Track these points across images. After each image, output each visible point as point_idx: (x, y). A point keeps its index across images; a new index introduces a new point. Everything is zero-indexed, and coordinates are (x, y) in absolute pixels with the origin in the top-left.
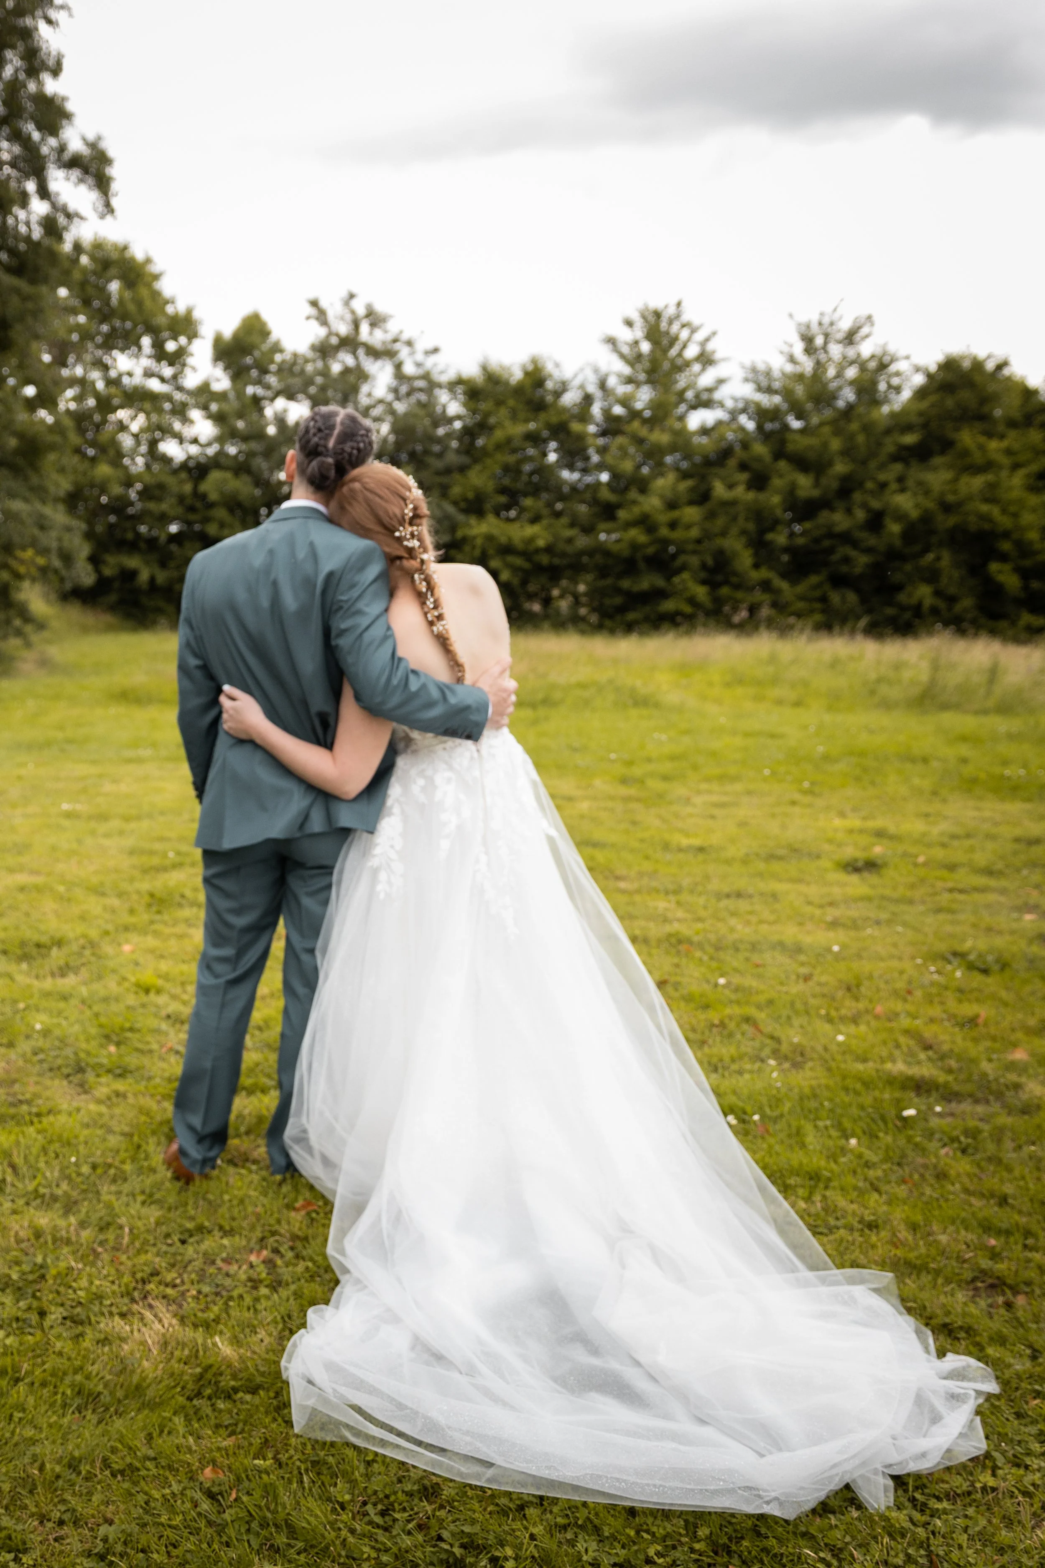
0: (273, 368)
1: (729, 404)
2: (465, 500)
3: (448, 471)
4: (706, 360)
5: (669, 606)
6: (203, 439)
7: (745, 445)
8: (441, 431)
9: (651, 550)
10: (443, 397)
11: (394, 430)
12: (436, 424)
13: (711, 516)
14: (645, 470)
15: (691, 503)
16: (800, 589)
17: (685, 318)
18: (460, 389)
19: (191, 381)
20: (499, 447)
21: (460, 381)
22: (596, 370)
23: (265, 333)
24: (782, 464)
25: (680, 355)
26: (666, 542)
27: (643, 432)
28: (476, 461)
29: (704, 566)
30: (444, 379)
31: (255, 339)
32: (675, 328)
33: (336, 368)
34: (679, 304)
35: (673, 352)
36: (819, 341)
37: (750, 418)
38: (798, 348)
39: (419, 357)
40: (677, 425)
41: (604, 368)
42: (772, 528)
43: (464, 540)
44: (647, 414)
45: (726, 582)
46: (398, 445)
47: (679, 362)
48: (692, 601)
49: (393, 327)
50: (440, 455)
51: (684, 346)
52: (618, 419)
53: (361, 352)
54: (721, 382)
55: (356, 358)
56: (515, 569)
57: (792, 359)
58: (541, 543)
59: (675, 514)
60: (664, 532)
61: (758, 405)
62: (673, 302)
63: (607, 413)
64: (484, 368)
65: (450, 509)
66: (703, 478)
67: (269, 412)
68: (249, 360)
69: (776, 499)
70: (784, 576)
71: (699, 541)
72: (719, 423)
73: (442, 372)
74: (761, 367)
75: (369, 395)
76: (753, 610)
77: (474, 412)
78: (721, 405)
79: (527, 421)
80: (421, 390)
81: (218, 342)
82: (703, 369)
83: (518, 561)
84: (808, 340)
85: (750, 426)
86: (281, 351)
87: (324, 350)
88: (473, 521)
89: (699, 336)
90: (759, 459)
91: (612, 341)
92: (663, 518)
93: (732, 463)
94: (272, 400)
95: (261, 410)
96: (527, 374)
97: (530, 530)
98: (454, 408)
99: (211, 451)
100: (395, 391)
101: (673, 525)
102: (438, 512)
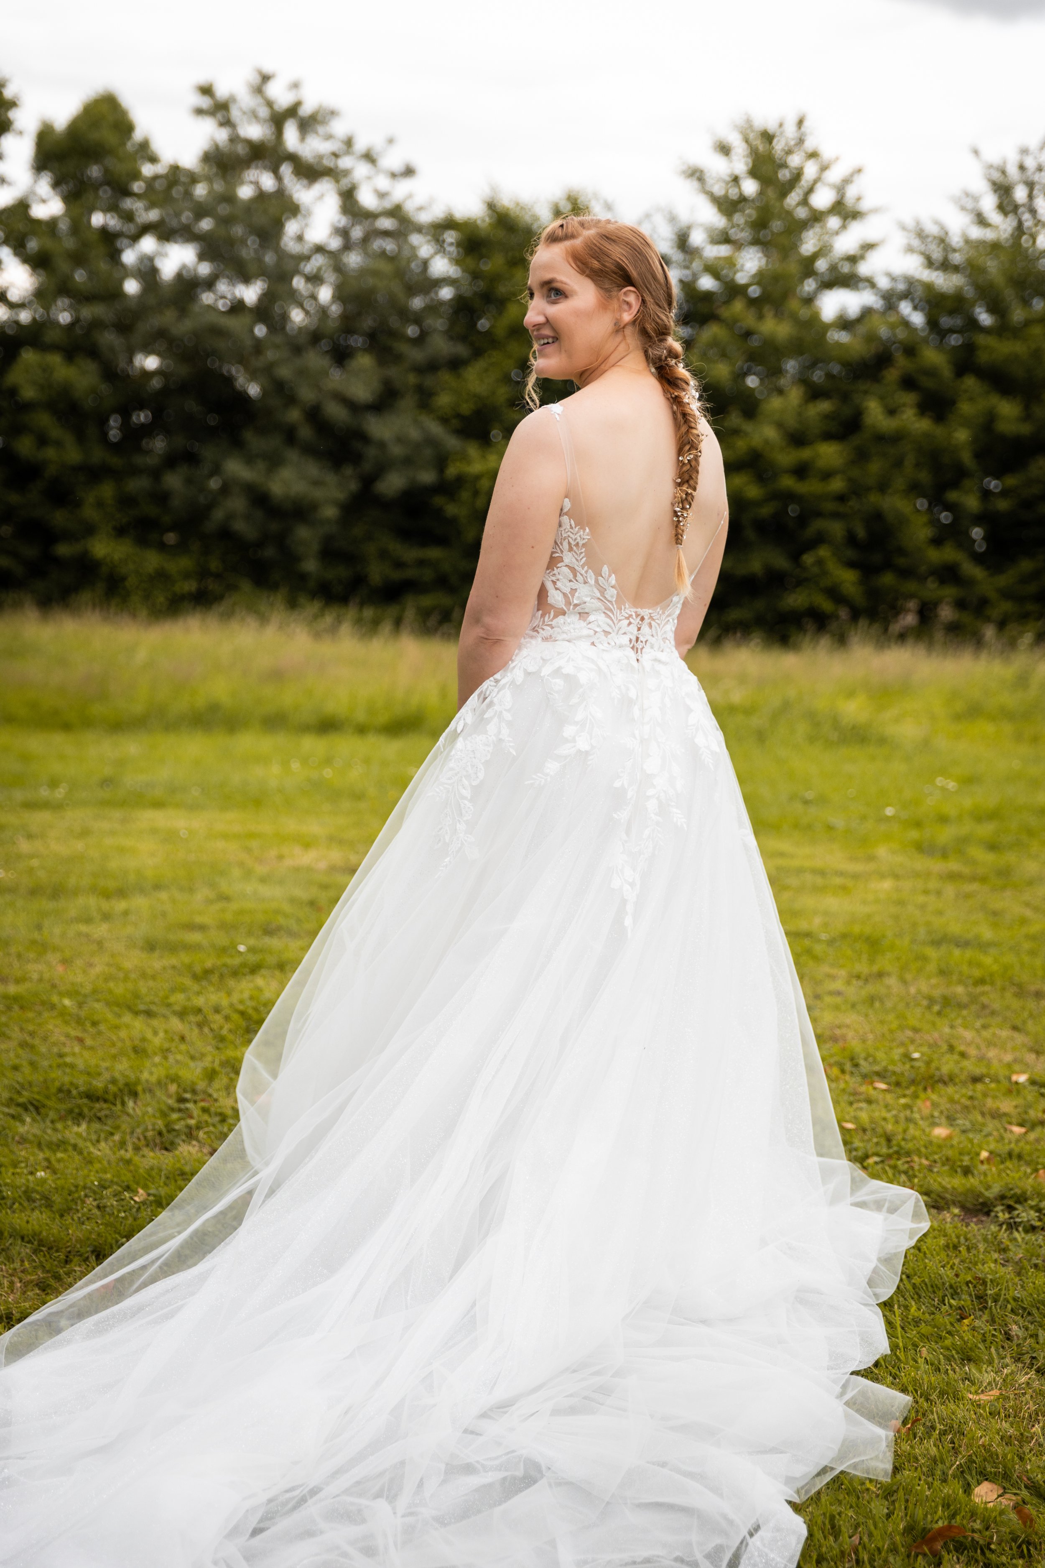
0: (137, 187)
1: (883, 283)
2: (459, 414)
3: (432, 367)
4: (847, 211)
5: (796, 600)
6: (13, 296)
7: (910, 351)
8: (417, 303)
9: (766, 511)
10: (424, 248)
11: (340, 295)
12: (412, 290)
13: (861, 456)
14: (752, 382)
15: (828, 436)
16: (1004, 580)
17: (810, 144)
18: (450, 237)
21: (449, 224)
22: (672, 219)
23: (124, 127)
24: (970, 382)
25: (805, 202)
26: (789, 497)
27: (749, 320)
28: (477, 353)
29: (851, 539)
30: (425, 218)
31: (109, 137)
32: (795, 160)
33: (245, 192)
34: (800, 123)
35: (793, 199)
36: (1020, 194)
37: (915, 308)
38: (989, 203)
39: (383, 183)
40: (804, 313)
41: (684, 217)
42: (955, 484)
43: (460, 481)
44: (754, 291)
45: (887, 565)
46: (348, 324)
47: (802, 213)
48: (835, 594)
49: (341, 129)
50: (420, 340)
51: (810, 190)
52: (708, 296)
53: (286, 170)
54: (868, 247)
55: (279, 178)
57: (981, 220)
59: (805, 454)
60: (788, 482)
61: (929, 287)
63: (688, 287)
64: (491, 206)
65: (435, 429)
66: (845, 397)
67: (129, 257)
68: (95, 171)
69: (962, 436)
70: (979, 559)
71: (841, 498)
72: (867, 312)
73: (420, 209)
74: (932, 229)
75: (300, 238)
76: (926, 614)
77: (475, 275)
78: (870, 283)
80: (386, 234)
81: (44, 138)
82: (844, 227)
84: (1003, 190)
85: (917, 319)
86: (153, 159)
87: (224, 163)
88: (473, 450)
89: (834, 175)
90: (931, 372)
91: (697, 175)
92: (786, 458)
93: (892, 375)
94: (135, 238)
95: (115, 255)
98: (441, 266)
99: (25, 317)
100: (343, 233)
101: (801, 471)
102: (414, 434)
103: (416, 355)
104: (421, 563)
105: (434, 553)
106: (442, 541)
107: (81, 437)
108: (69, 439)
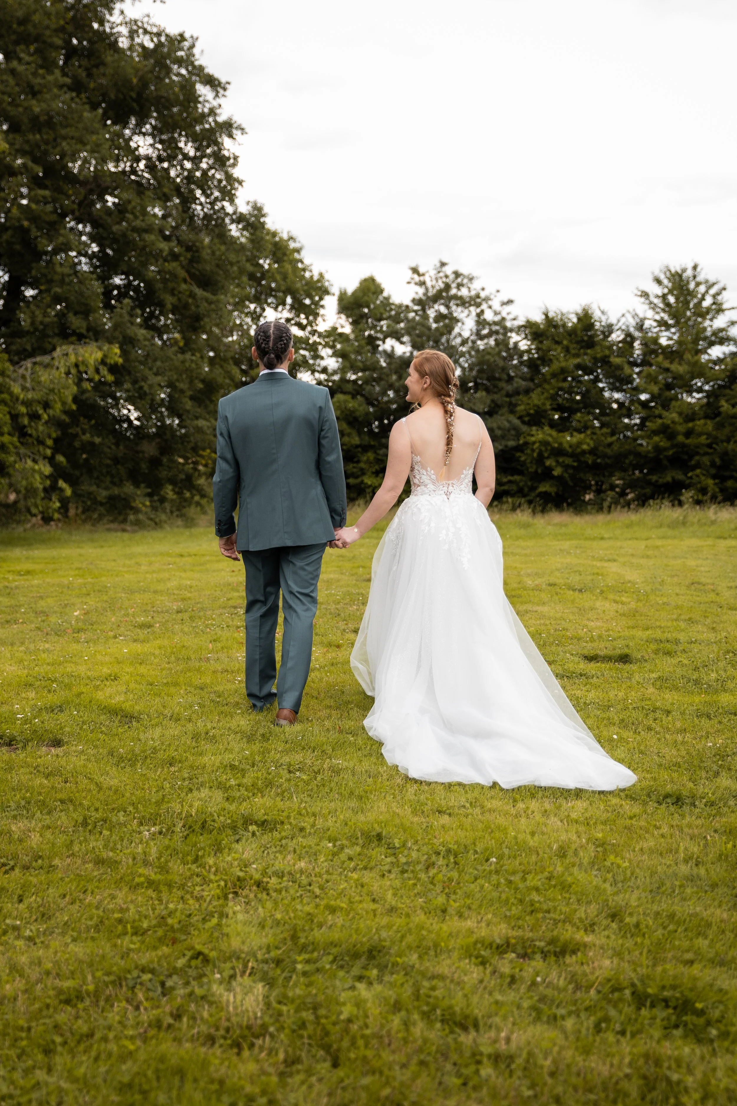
0: (385, 316)
2: (529, 415)
3: (516, 393)
4: (719, 309)
6: (330, 370)
8: (515, 361)
9: (671, 452)
10: (514, 338)
11: (475, 364)
12: (511, 356)
13: (720, 426)
15: (705, 417)
17: (701, 278)
18: (529, 331)
19: (322, 326)
20: (554, 375)
21: (528, 325)
22: (635, 317)
23: (378, 290)
25: (698, 305)
26: (683, 445)
27: (667, 363)
28: (538, 385)
29: (713, 464)
30: (515, 324)
31: (371, 295)
32: (693, 285)
33: (432, 315)
34: (695, 268)
35: (694, 302)
39: (497, 308)
40: (693, 358)
41: (641, 315)
44: (671, 348)
47: (698, 310)
48: (704, 490)
49: (476, 286)
51: (702, 299)
53: (452, 303)
54: (731, 324)
55: (449, 307)
56: (566, 467)
58: (585, 447)
59: (691, 425)
60: (681, 438)
62: (690, 266)
64: (546, 316)
65: (517, 422)
66: (717, 397)
67: (381, 349)
68: (366, 311)
71: (708, 446)
72: (730, 355)
73: (513, 320)
75: (459, 335)
77: (538, 347)
78: (733, 341)
79: (577, 356)
80: (498, 332)
81: (342, 298)
82: (716, 316)
83: (568, 461)
86: (391, 303)
87: (423, 303)
88: (533, 430)
89: (712, 291)
91: (645, 295)
92: (681, 428)
94: (384, 340)
95: (375, 347)
96: (579, 319)
97: (578, 437)
98: (524, 345)
99: (336, 378)
100: (478, 333)
101: (688, 434)
102: (507, 425)
103: (509, 388)
104: (510, 482)
105: (517, 478)
106: (520, 473)
107: (360, 433)
108: (354, 433)
